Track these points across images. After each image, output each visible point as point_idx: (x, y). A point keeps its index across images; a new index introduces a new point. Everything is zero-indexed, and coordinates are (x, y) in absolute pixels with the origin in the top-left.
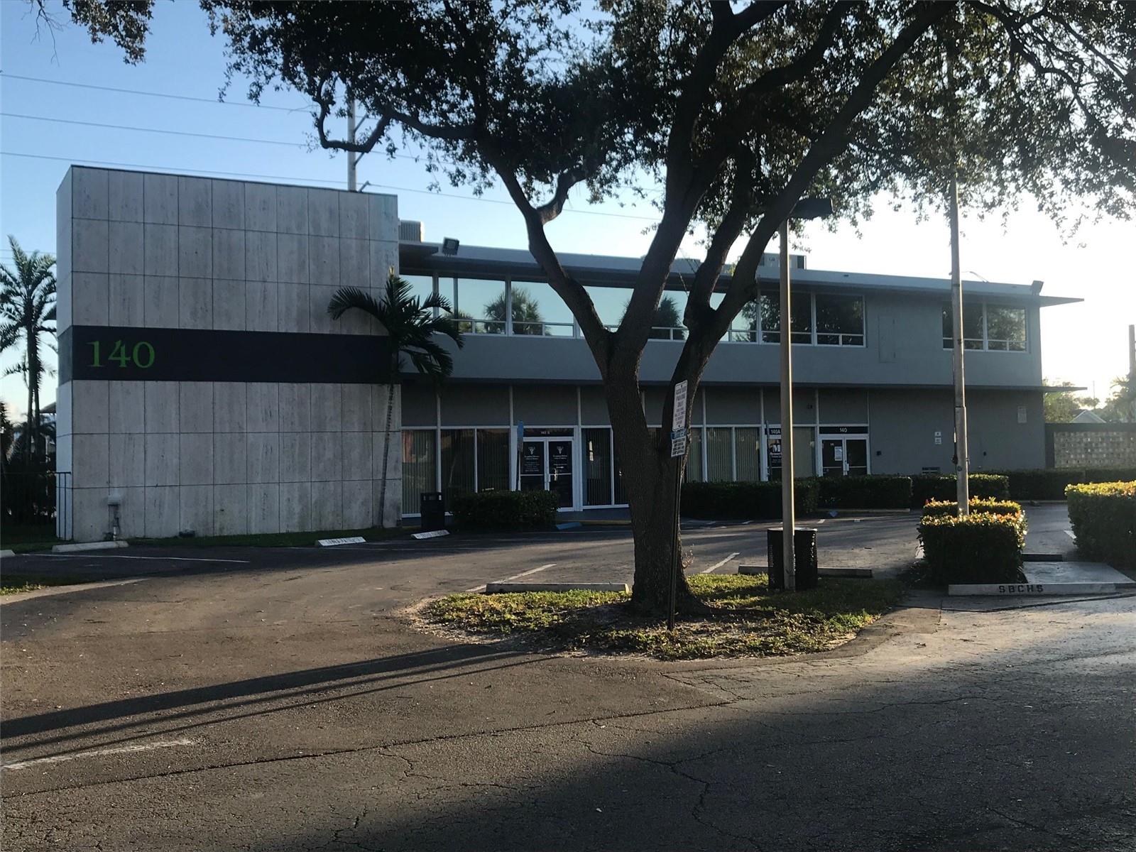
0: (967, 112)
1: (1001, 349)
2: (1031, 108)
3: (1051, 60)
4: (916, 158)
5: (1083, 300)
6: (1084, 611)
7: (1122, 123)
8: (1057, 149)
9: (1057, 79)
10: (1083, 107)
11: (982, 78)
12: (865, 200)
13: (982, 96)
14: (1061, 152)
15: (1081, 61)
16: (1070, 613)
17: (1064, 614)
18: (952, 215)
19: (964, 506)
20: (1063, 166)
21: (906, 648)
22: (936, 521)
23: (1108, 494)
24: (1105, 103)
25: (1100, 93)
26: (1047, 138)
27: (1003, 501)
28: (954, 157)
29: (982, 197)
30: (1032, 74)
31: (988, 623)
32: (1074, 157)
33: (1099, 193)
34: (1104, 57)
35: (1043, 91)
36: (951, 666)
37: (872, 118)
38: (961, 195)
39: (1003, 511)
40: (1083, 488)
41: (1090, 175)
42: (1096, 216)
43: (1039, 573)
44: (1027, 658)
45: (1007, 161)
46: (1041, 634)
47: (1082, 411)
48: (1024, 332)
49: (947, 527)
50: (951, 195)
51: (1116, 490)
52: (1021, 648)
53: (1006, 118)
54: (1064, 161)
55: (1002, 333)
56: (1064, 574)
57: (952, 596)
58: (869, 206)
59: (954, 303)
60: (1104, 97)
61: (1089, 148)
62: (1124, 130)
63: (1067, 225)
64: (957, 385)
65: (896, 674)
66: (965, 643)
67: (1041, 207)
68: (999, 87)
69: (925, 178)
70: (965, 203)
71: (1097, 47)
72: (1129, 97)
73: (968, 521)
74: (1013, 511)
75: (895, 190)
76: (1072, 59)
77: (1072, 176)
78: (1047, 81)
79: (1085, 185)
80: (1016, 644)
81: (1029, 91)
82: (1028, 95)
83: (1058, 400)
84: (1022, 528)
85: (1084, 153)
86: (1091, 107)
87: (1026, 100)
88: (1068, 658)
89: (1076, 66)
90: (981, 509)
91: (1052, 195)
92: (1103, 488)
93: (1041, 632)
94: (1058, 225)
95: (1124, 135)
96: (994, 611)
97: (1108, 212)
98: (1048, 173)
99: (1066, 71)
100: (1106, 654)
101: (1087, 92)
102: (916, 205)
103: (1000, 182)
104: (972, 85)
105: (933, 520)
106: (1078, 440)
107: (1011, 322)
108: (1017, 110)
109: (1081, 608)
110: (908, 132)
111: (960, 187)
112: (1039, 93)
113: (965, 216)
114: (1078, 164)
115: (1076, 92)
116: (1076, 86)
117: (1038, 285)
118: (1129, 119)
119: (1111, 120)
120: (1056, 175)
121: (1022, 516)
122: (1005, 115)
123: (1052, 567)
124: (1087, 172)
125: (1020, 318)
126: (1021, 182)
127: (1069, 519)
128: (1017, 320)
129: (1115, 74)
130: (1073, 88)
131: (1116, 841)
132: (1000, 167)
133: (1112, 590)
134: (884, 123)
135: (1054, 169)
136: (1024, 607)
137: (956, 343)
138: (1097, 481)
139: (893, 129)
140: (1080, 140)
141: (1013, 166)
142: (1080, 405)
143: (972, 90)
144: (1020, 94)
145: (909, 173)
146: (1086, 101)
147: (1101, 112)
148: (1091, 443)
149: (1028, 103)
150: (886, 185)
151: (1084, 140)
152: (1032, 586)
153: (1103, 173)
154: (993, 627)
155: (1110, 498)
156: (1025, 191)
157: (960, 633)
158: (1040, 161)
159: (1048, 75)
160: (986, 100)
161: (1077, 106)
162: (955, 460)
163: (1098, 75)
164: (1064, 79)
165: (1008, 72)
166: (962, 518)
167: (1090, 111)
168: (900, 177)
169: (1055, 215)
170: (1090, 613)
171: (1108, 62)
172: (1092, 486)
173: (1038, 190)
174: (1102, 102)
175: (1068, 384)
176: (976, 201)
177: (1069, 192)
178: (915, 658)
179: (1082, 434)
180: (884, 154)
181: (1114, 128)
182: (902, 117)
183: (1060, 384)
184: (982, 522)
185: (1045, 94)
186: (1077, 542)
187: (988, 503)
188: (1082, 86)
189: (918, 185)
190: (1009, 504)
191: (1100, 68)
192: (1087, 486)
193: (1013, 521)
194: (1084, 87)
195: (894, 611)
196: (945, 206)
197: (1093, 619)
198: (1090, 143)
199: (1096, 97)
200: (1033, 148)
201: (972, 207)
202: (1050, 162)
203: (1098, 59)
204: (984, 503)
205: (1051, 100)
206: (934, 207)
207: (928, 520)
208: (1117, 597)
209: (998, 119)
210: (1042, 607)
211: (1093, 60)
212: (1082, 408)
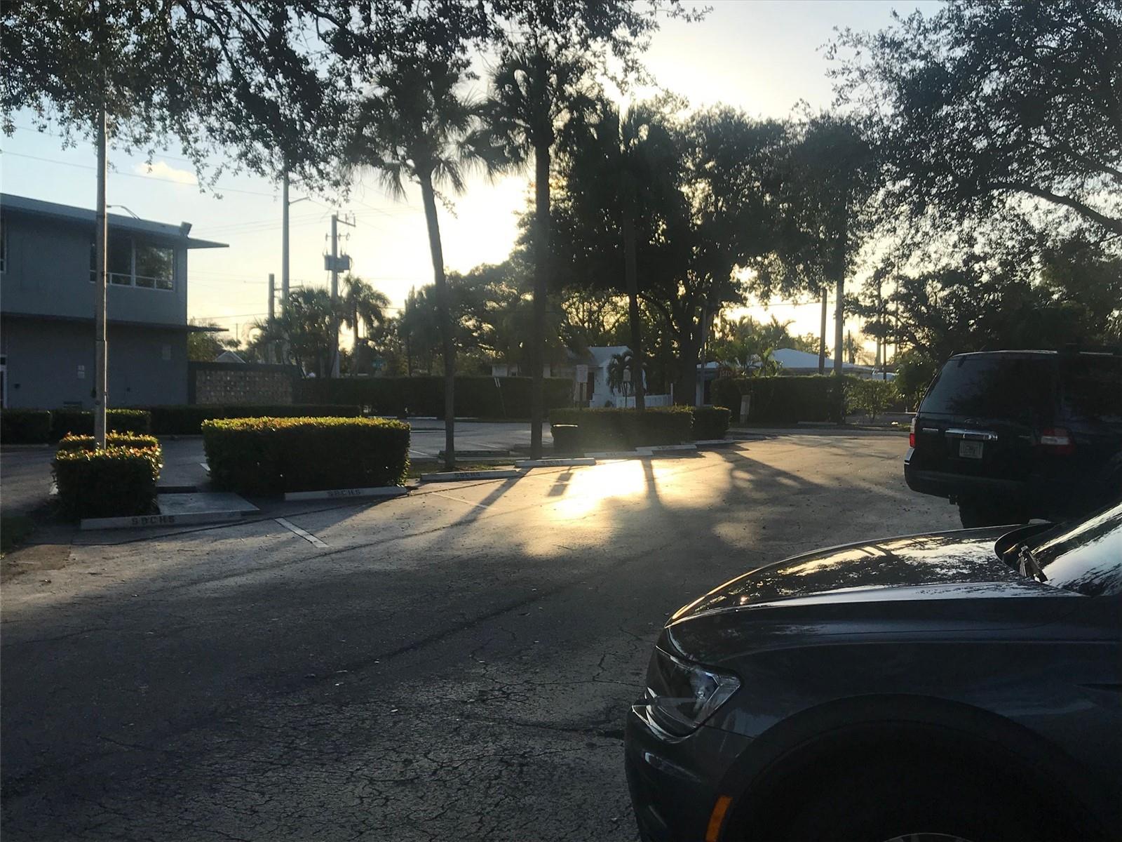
0: (118, 41)
1: (149, 287)
2: (180, 50)
3: (201, 7)
4: (63, 79)
5: (227, 246)
6: (211, 538)
7: (263, 82)
8: (204, 96)
9: (206, 27)
10: (230, 59)
11: (134, 10)
12: (6, 114)
13: (133, 28)
14: (209, 99)
15: (229, 15)
16: (197, 542)
17: (193, 542)
18: (100, 144)
19: (101, 440)
20: (209, 114)
21: (30, 586)
22: (71, 455)
23: (240, 428)
24: (251, 60)
25: (245, 49)
26: (196, 83)
27: (141, 436)
28: (103, 86)
29: (132, 131)
30: (184, 17)
31: (118, 555)
32: (219, 106)
33: (240, 145)
34: (250, 16)
35: (193, 36)
36: (76, 600)
37: (15, 26)
38: (109, 126)
39: (139, 445)
40: (218, 423)
41: (234, 127)
42: (236, 167)
43: (173, 504)
44: (154, 587)
45: (156, 98)
46: (170, 562)
47: (225, 351)
48: (171, 272)
49: (83, 461)
50: (99, 125)
51: (247, 425)
52: (148, 578)
53: (157, 55)
54: (210, 108)
55: (152, 270)
56: (196, 505)
57: (84, 530)
58: (10, 121)
59: (99, 234)
60: (248, 55)
61: (234, 100)
62: (265, 89)
63: (208, 173)
64: (98, 319)
65: (16, 614)
66: (92, 578)
67: (185, 152)
68: (150, 23)
69: (73, 102)
70: (114, 134)
71: (244, 5)
72: (270, 58)
73: (105, 455)
74: (149, 445)
75: (40, 108)
76: (221, 11)
77: (217, 125)
78: (197, 26)
79: (228, 136)
80: (144, 574)
81: (180, 33)
82: (179, 36)
83: (203, 340)
84: (158, 461)
85: (229, 104)
86: (237, 62)
87: (177, 42)
88: (192, 583)
89: (224, 17)
90: (118, 443)
91: (196, 140)
92: (236, 423)
93: (169, 560)
94: (199, 172)
95: (265, 93)
96: (125, 543)
97: (248, 165)
98: (194, 120)
99: (216, 21)
100: (226, 577)
101: (234, 45)
102: (62, 128)
103: (148, 119)
104: (124, 14)
105: (68, 455)
106: (219, 378)
107: (160, 260)
108: (168, 49)
109: (209, 535)
110: (55, 49)
111: (109, 118)
112: (189, 38)
113: (114, 148)
114: (223, 114)
115: (223, 43)
116: (224, 38)
117: (187, 227)
118: (269, 79)
119: (253, 77)
120: (202, 121)
121: (159, 450)
122: (156, 52)
123: (185, 498)
124: (231, 123)
125: (168, 258)
126: (168, 122)
127: (205, 453)
128: (166, 259)
129: (259, 34)
130: (221, 40)
131: (218, 748)
132: (149, 104)
133: (238, 517)
134: (29, 35)
135: (201, 115)
136: (155, 538)
137: (99, 275)
138: (232, 416)
139: (39, 43)
140: (226, 91)
141: (162, 105)
142: (223, 345)
143: (123, 20)
144: (170, 34)
145: (57, 94)
146: (232, 54)
147: (245, 67)
148: (230, 381)
149: (178, 45)
150: (30, 101)
151: (229, 91)
152: (164, 517)
153: (244, 126)
154: (122, 559)
155: (242, 432)
156: (170, 132)
157: (89, 567)
158: (187, 105)
159: (198, 21)
160: (136, 33)
161: (224, 57)
162: (94, 394)
163: (245, 32)
164: (213, 29)
165: (160, 9)
166: (99, 452)
167: (235, 64)
168: (46, 95)
169: (198, 161)
170: (216, 540)
171: (253, 21)
172: (226, 421)
173: (184, 133)
174: (246, 58)
175: (213, 325)
176: (126, 135)
177: (213, 140)
178: (38, 595)
179: (222, 373)
180: (28, 68)
181: (256, 86)
182: (49, 33)
183: (206, 325)
184: (118, 456)
185: (195, 39)
186: (211, 474)
187: (126, 437)
188: (229, 39)
189: (66, 108)
190: (148, 438)
191: (247, 25)
192: (222, 421)
193: (149, 455)
194: (232, 40)
195: (19, 549)
196: (94, 135)
197: (219, 545)
198: (235, 95)
199: (241, 52)
200: (182, 92)
201: (121, 139)
202: (197, 107)
203: (244, 16)
204: (123, 437)
205: (201, 47)
206: (82, 133)
207: (63, 454)
208: (241, 524)
209: (149, 55)
210: (174, 537)
211: (240, 17)
212: (225, 348)
